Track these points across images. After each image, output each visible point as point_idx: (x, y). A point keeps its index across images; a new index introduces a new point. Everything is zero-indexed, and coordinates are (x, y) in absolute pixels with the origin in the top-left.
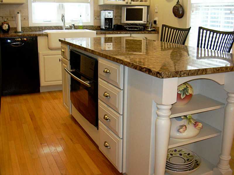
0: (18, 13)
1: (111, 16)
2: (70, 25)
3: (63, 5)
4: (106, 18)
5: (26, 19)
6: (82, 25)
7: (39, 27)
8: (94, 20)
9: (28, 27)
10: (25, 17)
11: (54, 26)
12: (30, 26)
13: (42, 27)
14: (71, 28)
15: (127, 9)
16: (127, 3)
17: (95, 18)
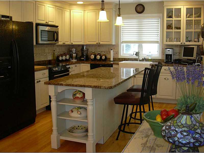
0: (112, 50)
1: (170, 53)
2: (143, 58)
3: (141, 44)
4: (167, 54)
5: (118, 53)
6: (150, 58)
7: (124, 58)
8: (162, 55)
9: (118, 58)
10: (117, 52)
11: (134, 59)
12: (119, 57)
13: (126, 59)
14: (143, 60)
15: (184, 47)
16: (181, 44)
17: (163, 54)
